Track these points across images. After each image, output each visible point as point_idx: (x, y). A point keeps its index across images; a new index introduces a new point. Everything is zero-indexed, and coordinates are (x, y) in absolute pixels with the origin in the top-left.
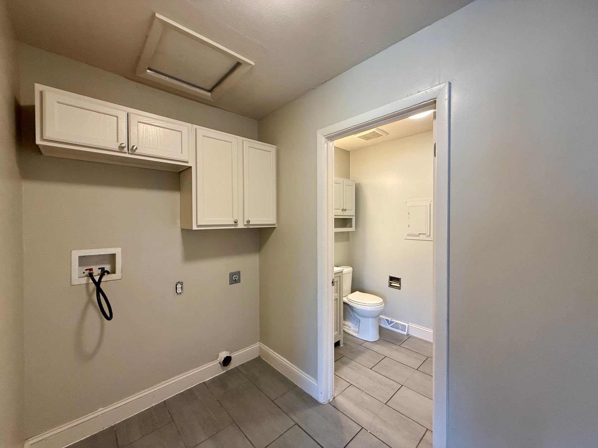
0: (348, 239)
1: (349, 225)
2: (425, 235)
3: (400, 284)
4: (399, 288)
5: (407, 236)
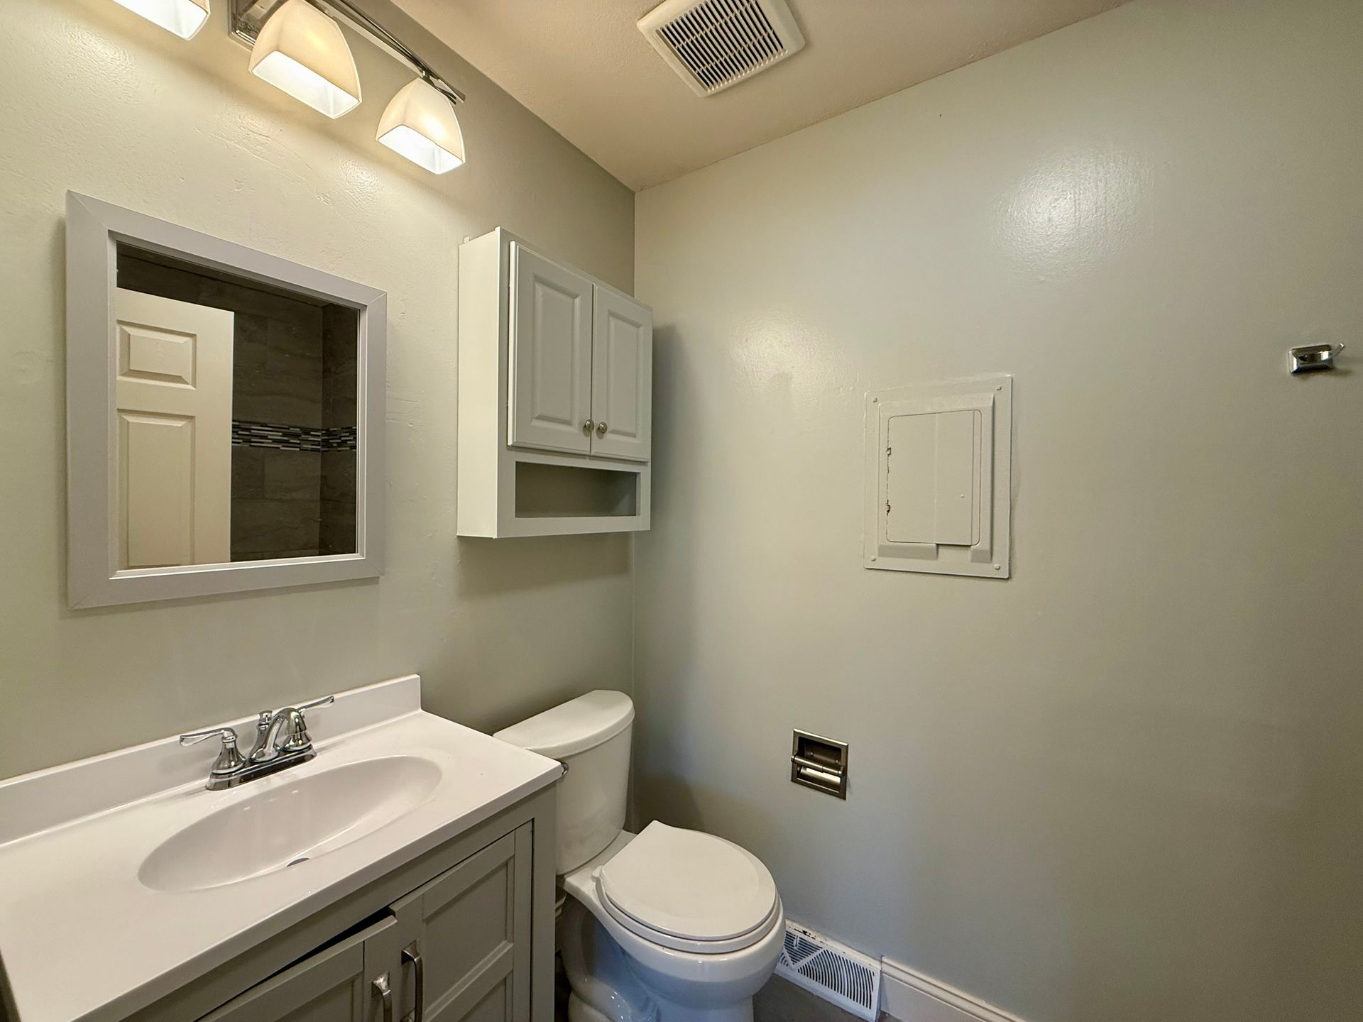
0: (622, 567)
1: (625, 503)
2: (968, 553)
3: (844, 776)
4: (839, 791)
5: (880, 555)
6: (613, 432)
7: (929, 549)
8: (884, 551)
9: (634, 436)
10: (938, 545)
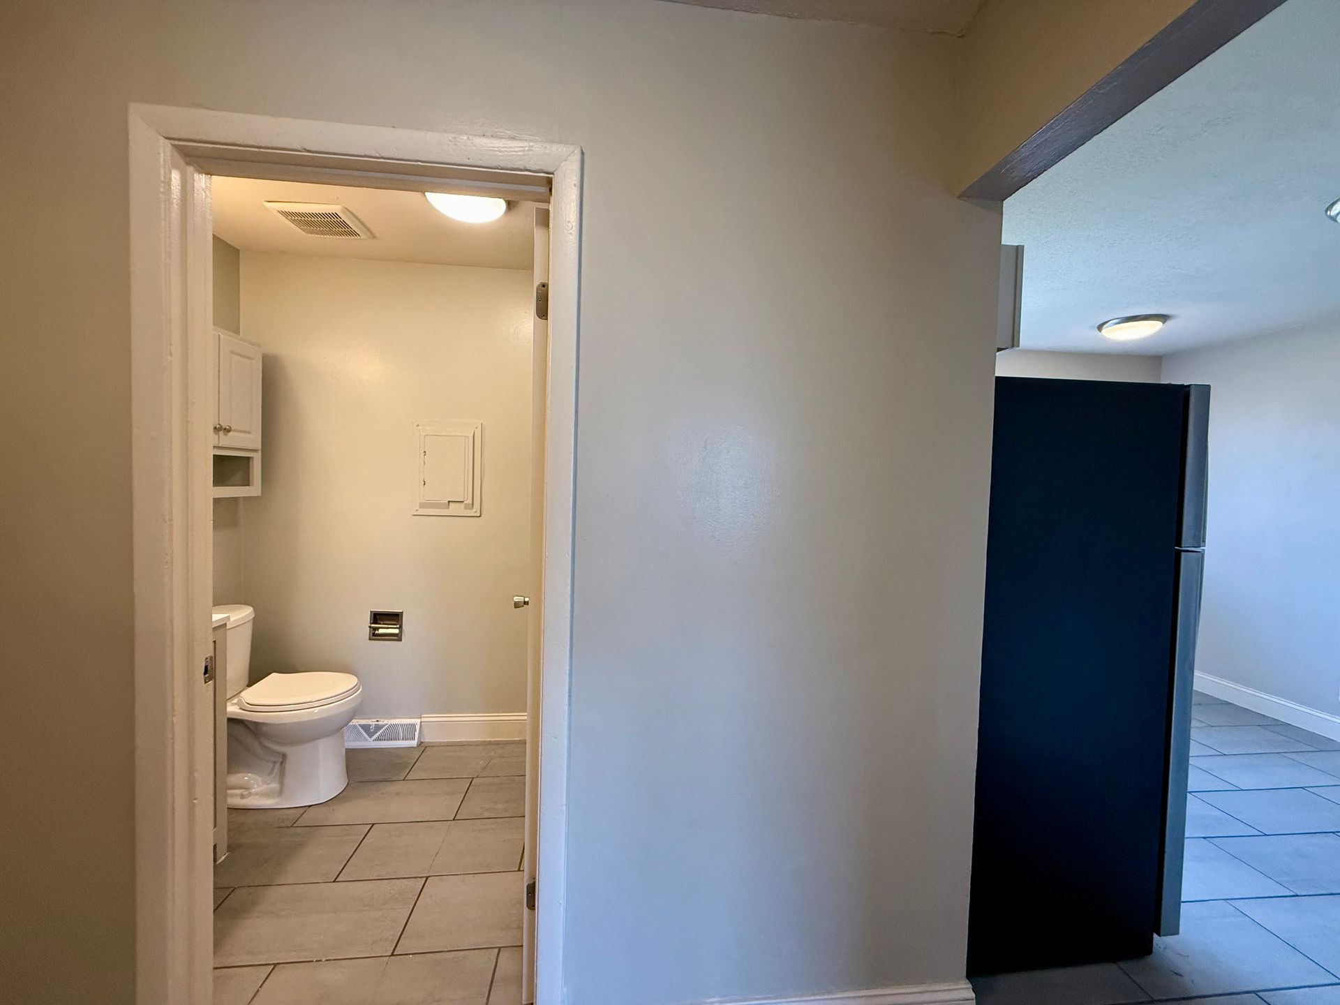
0: (233, 522)
2: (463, 505)
3: (400, 628)
4: (398, 637)
5: (420, 507)
6: (235, 431)
7: (445, 503)
8: (422, 506)
9: (249, 433)
10: (449, 502)
